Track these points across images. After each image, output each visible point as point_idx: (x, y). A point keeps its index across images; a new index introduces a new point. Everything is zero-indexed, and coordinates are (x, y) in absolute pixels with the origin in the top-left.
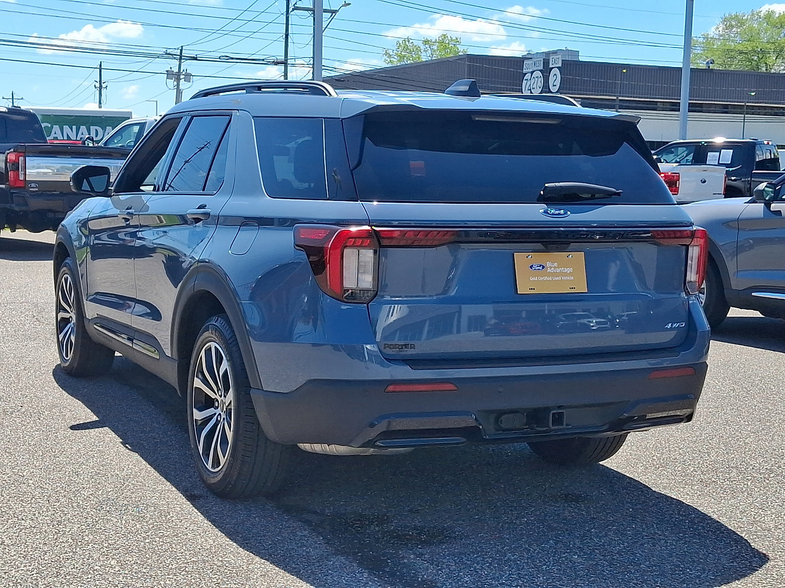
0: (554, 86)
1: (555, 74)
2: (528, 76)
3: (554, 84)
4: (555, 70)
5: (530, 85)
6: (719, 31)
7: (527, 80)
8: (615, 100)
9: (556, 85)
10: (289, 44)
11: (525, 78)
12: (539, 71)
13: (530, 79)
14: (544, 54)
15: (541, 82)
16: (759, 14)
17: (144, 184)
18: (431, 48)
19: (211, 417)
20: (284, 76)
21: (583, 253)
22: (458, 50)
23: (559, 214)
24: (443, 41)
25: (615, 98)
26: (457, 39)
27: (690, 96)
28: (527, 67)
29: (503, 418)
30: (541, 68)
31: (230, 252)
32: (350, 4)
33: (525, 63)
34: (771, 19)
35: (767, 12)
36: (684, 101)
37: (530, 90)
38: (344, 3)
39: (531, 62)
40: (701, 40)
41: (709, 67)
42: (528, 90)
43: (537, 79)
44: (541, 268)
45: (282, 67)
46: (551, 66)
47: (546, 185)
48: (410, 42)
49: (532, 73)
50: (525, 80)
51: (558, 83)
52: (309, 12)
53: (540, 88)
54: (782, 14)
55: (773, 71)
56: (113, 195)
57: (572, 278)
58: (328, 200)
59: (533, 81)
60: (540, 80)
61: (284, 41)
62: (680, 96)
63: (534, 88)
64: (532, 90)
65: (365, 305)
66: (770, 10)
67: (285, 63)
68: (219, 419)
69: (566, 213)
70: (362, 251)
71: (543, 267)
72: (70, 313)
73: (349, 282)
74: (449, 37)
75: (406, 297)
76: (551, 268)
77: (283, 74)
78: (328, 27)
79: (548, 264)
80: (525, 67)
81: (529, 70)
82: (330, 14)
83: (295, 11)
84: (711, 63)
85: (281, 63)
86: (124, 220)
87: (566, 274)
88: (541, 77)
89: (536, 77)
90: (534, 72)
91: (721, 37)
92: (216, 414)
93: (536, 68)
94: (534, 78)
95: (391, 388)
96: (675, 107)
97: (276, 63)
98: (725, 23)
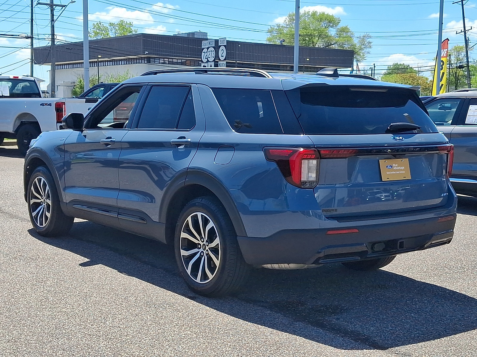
0: (222, 56)
1: (222, 50)
2: (205, 50)
3: (222, 55)
4: (222, 47)
5: (207, 55)
6: (286, 22)
7: (205, 52)
8: (235, 63)
9: (223, 56)
10: (33, 25)
11: (203, 51)
12: (212, 47)
13: (207, 52)
14: (187, 34)
15: (214, 54)
16: (309, 13)
17: (101, 122)
18: (115, 28)
19: (195, 254)
20: (31, 45)
21: (408, 159)
22: (131, 30)
23: (400, 139)
24: (122, 25)
25: (235, 62)
26: (130, 23)
27: (299, 63)
28: (205, 44)
29: (375, 246)
30: (214, 45)
31: (214, 163)
32: (75, 2)
33: (203, 42)
34: (315, 16)
35: (313, 12)
36: (296, 65)
37: (207, 58)
38: (71, 1)
39: (207, 42)
40: (276, 27)
41: (282, 44)
42: (206, 58)
43: (211, 52)
44: (391, 167)
45: (30, 40)
46: (220, 45)
47: (392, 124)
48: (102, 24)
49: (208, 48)
50: (203, 52)
51: (225, 55)
52: (48, 6)
53: (213, 57)
54: (321, 13)
55: (317, 46)
56: (84, 130)
57: (404, 172)
58: (284, 134)
59: (208, 53)
60: (213, 52)
61: (30, 23)
62: (294, 62)
63: (209, 58)
64: (208, 59)
65: (312, 189)
66: (315, 11)
67: (32, 38)
68: (202, 254)
69: (403, 139)
70: (311, 161)
71: (392, 167)
72: (41, 199)
73: (304, 178)
74: (125, 22)
75: (327, 185)
76: (395, 167)
77: (30, 44)
78: (61, 15)
79: (394, 165)
80: (203, 45)
81: (205, 47)
82: (61, 7)
83: (38, 5)
84: (283, 42)
85: (30, 38)
86: (104, 145)
87: (401, 170)
88: (213, 51)
89: (211, 51)
90: (209, 48)
91: (288, 26)
92: (199, 251)
93: (210, 46)
94: (209, 51)
95: (329, 232)
96: (292, 69)
97: (27, 38)
98: (290, 18)
